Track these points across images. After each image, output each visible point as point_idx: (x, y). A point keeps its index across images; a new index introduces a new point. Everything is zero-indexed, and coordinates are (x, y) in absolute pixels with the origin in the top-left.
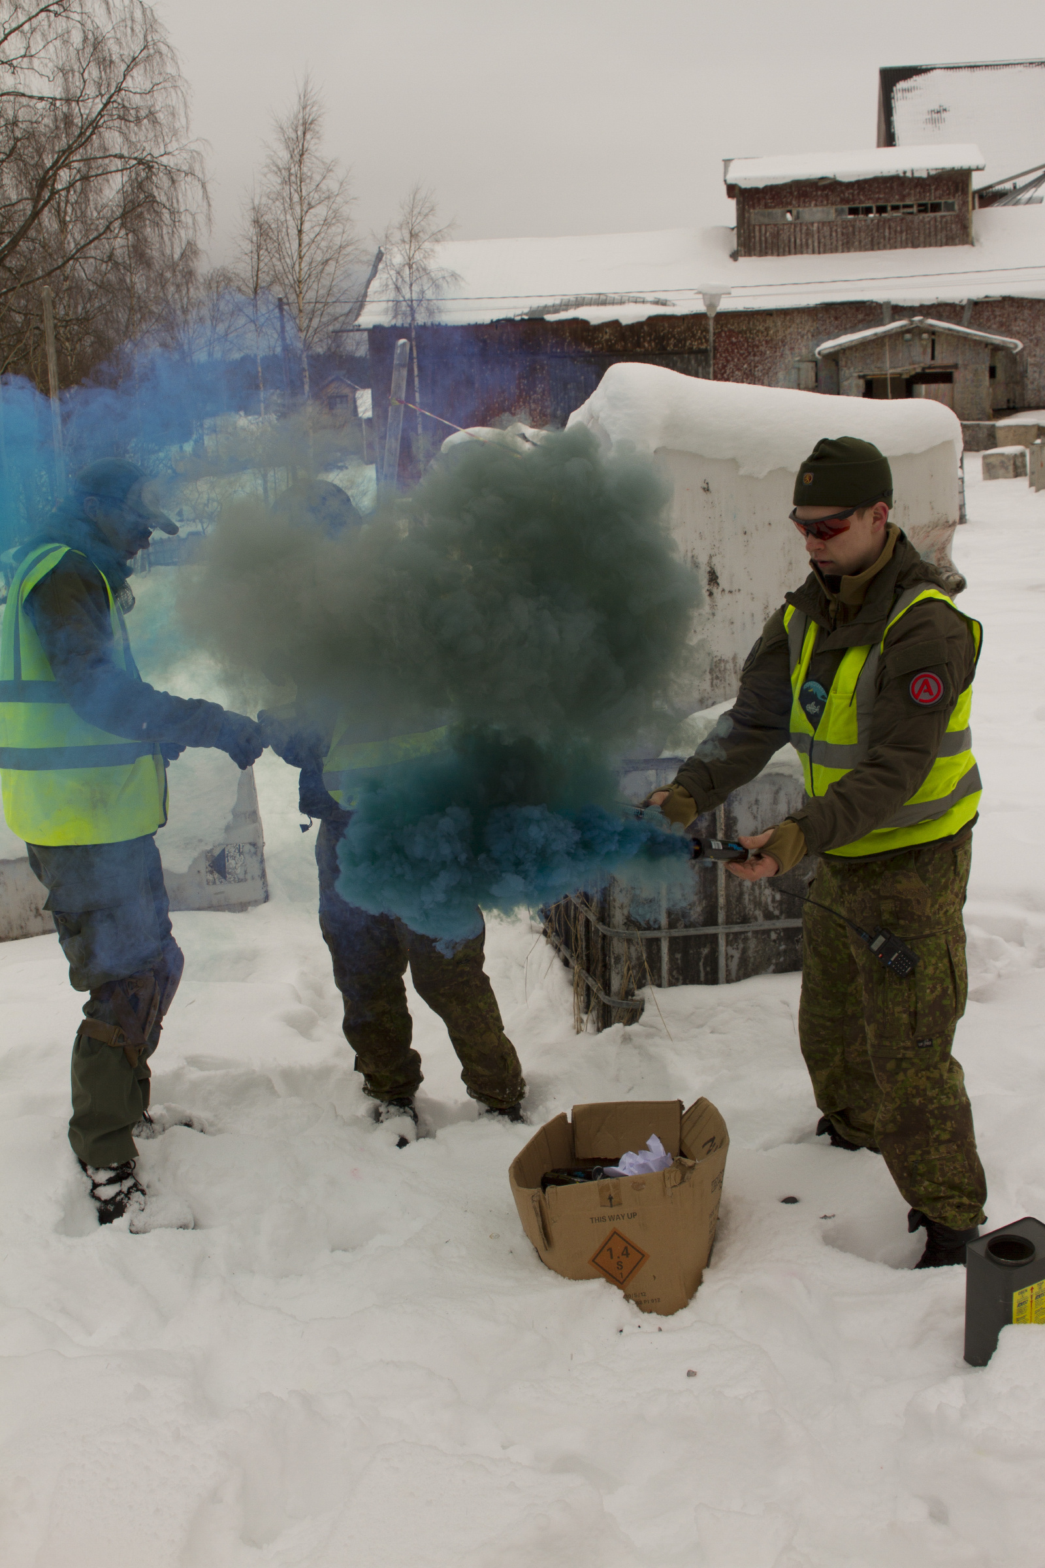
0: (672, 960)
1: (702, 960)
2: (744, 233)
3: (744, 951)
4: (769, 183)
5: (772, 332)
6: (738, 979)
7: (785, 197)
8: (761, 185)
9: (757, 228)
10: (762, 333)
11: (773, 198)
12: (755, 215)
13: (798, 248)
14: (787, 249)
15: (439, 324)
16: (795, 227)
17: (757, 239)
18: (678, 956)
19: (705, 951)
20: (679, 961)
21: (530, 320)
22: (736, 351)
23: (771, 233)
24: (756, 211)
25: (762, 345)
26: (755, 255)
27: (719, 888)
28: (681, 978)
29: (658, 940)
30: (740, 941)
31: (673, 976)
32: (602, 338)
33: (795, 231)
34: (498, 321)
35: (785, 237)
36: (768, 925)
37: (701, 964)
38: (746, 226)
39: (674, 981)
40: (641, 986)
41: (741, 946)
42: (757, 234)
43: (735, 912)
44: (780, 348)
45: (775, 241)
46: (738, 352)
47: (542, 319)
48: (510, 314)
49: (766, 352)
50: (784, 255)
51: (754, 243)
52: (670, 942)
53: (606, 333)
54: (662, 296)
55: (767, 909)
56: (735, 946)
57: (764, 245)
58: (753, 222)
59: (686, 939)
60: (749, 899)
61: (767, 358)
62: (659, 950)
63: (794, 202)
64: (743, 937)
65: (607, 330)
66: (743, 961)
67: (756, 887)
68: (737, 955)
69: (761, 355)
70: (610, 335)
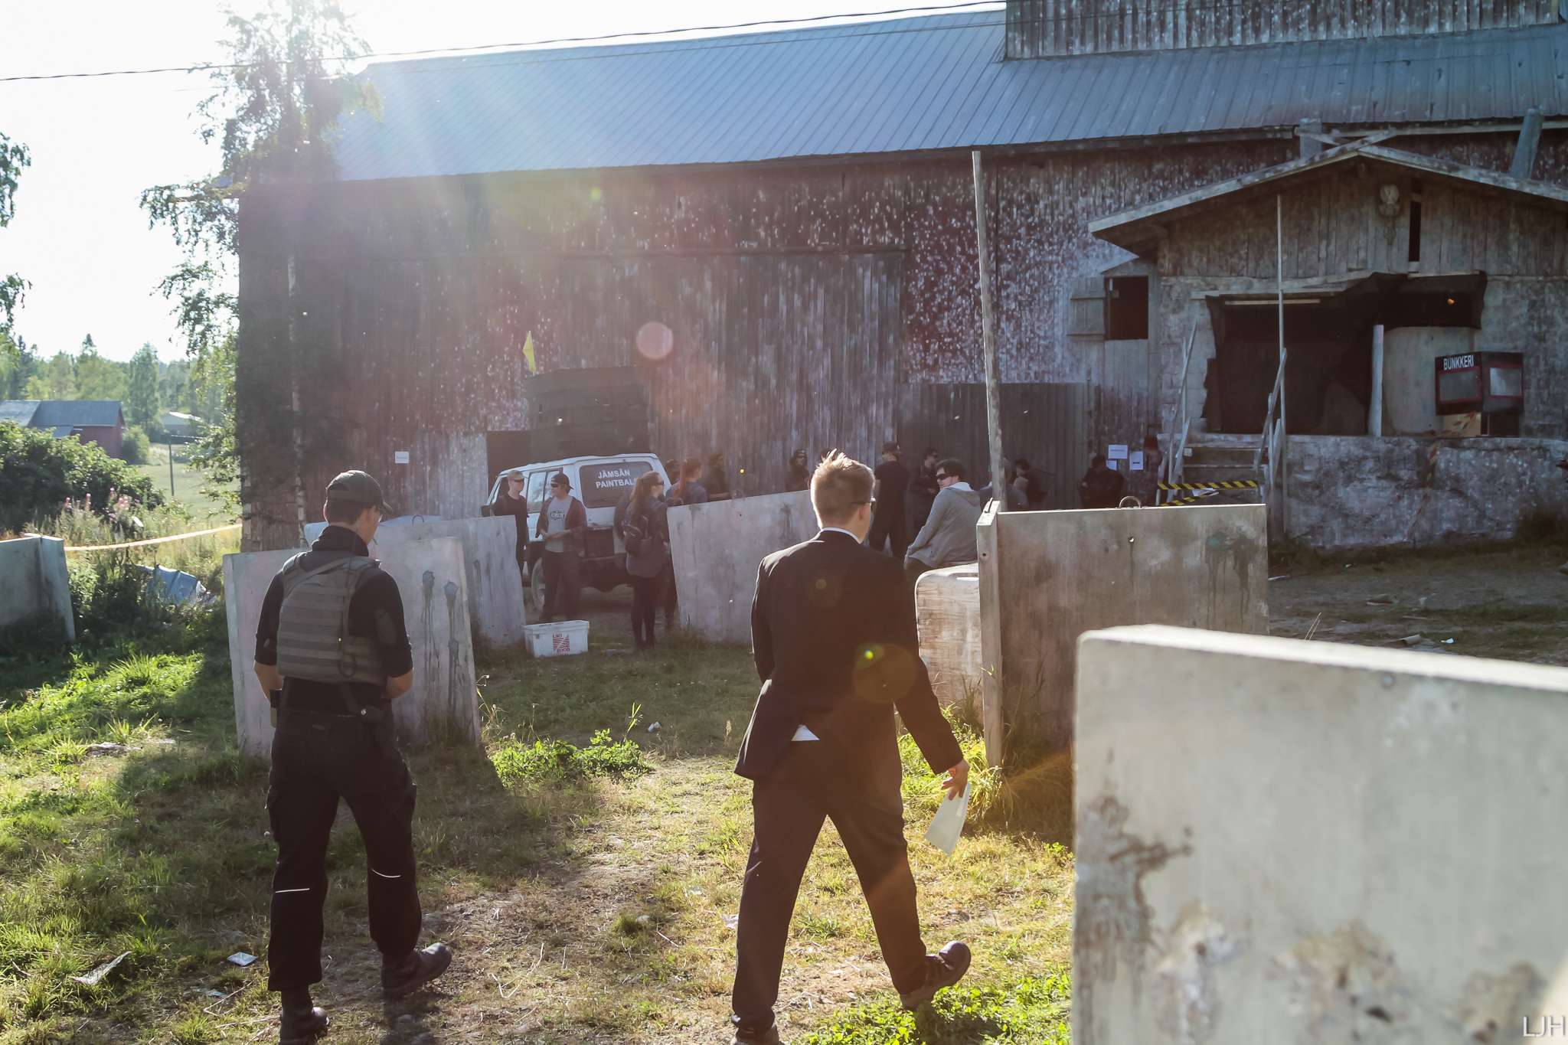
2: (1022, 2)
5: (1042, 205)
10: (1020, 207)
22: (959, 249)
25: (1019, 238)
26: (1045, 52)
32: (670, 217)
42: (1050, 3)
45: (1090, 14)
46: (963, 252)
49: (1027, 251)
57: (1063, 26)
61: (1029, 268)
65: (682, 200)
69: (1015, 259)
70: (686, 212)
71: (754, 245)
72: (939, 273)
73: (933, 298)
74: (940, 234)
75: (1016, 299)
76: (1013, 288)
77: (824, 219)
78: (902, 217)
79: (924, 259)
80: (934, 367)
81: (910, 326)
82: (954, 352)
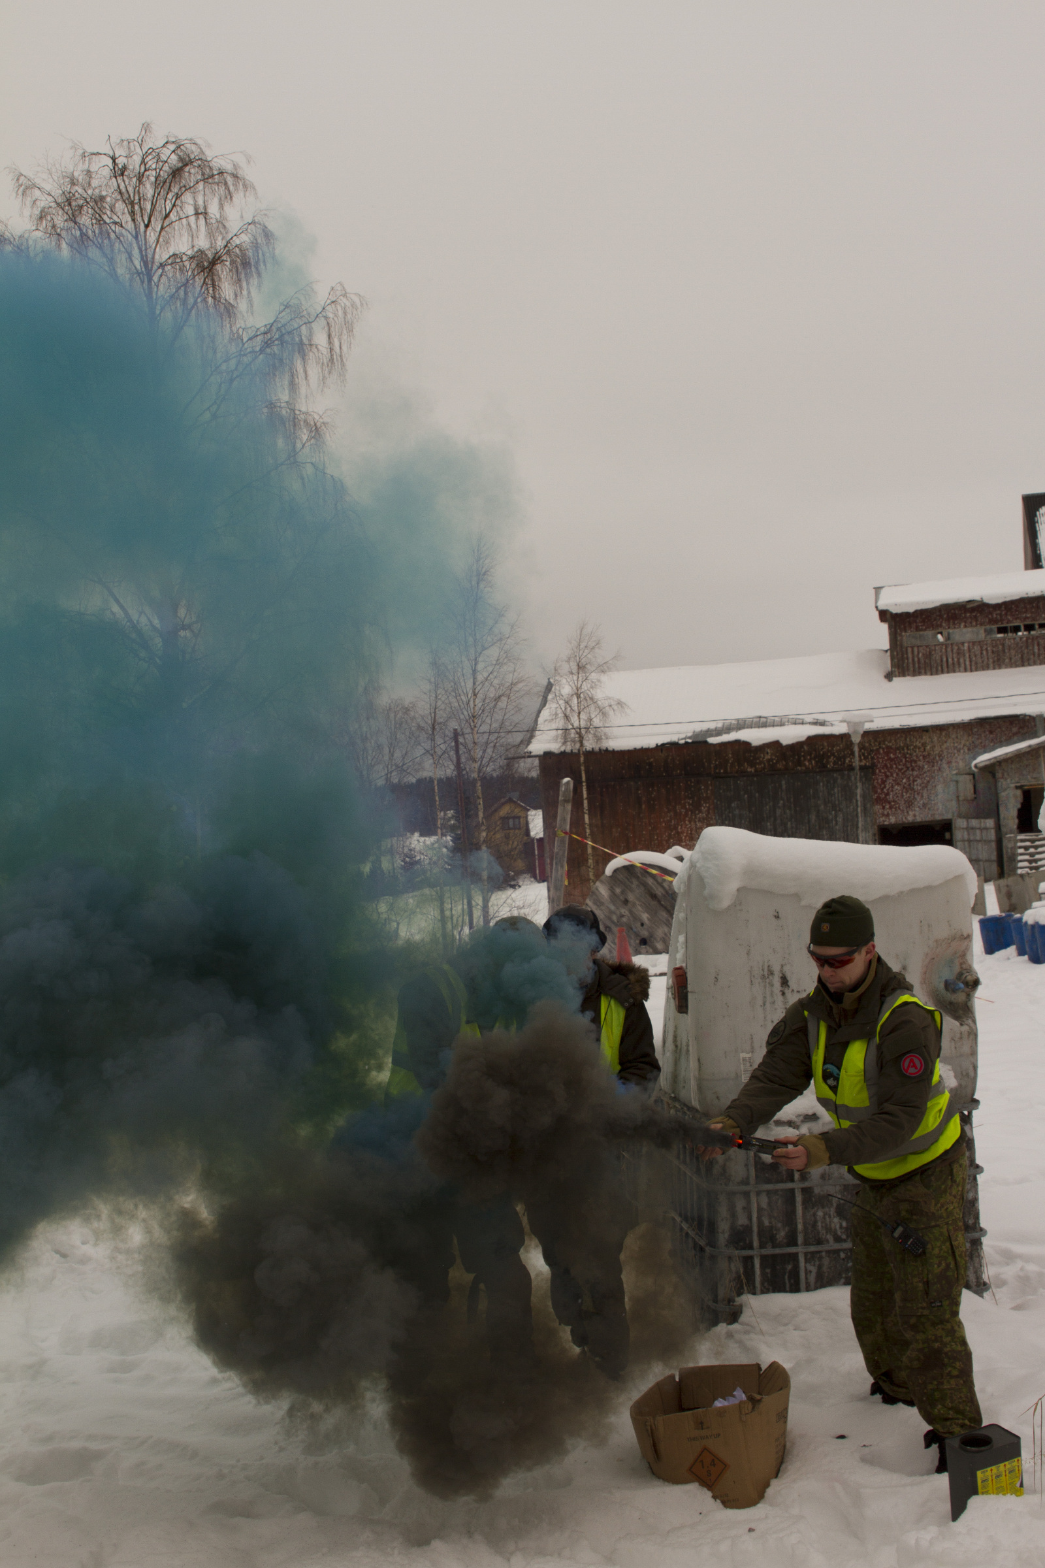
0: (763, 1274)
1: (787, 1274)
2: (897, 655)
3: (820, 1267)
4: (919, 608)
5: (928, 747)
6: (816, 1289)
7: (935, 620)
8: (911, 610)
9: (910, 650)
10: (919, 748)
11: (923, 621)
12: (907, 638)
13: (951, 667)
14: (940, 668)
15: (607, 749)
16: (946, 647)
17: (910, 660)
18: (768, 1271)
19: (789, 1267)
20: (769, 1275)
21: (693, 742)
22: (894, 766)
23: (923, 654)
24: (908, 634)
25: (920, 760)
26: (909, 675)
27: (798, 1217)
28: (771, 1288)
29: (751, 1258)
30: (816, 1260)
31: (765, 1287)
32: (764, 758)
33: (946, 651)
34: (663, 745)
35: (938, 658)
36: (837, 1246)
37: (786, 1277)
38: (898, 649)
39: (765, 1290)
40: (740, 1294)
41: (817, 1263)
42: (910, 655)
43: (811, 1236)
44: (937, 762)
45: (927, 661)
46: (897, 768)
47: (706, 742)
48: (674, 738)
49: (923, 766)
50: (937, 673)
51: (908, 663)
52: (761, 1259)
53: (767, 753)
54: (821, 717)
55: (836, 1234)
56: (812, 1263)
57: (917, 666)
58: (905, 645)
59: (774, 1256)
60: (822, 1226)
61: (925, 772)
62: (753, 1266)
63: (944, 625)
64: (818, 1256)
65: (769, 751)
66: (820, 1276)
67: (827, 1217)
68: (814, 1270)
69: (919, 769)
70: (771, 756)
71: (804, 768)
72: (887, 777)
73: (885, 787)
74: (886, 760)
75: (920, 785)
76: (919, 781)
77: (835, 756)
78: (869, 754)
79: (880, 771)
80: (888, 815)
81: (876, 799)
82: (896, 808)
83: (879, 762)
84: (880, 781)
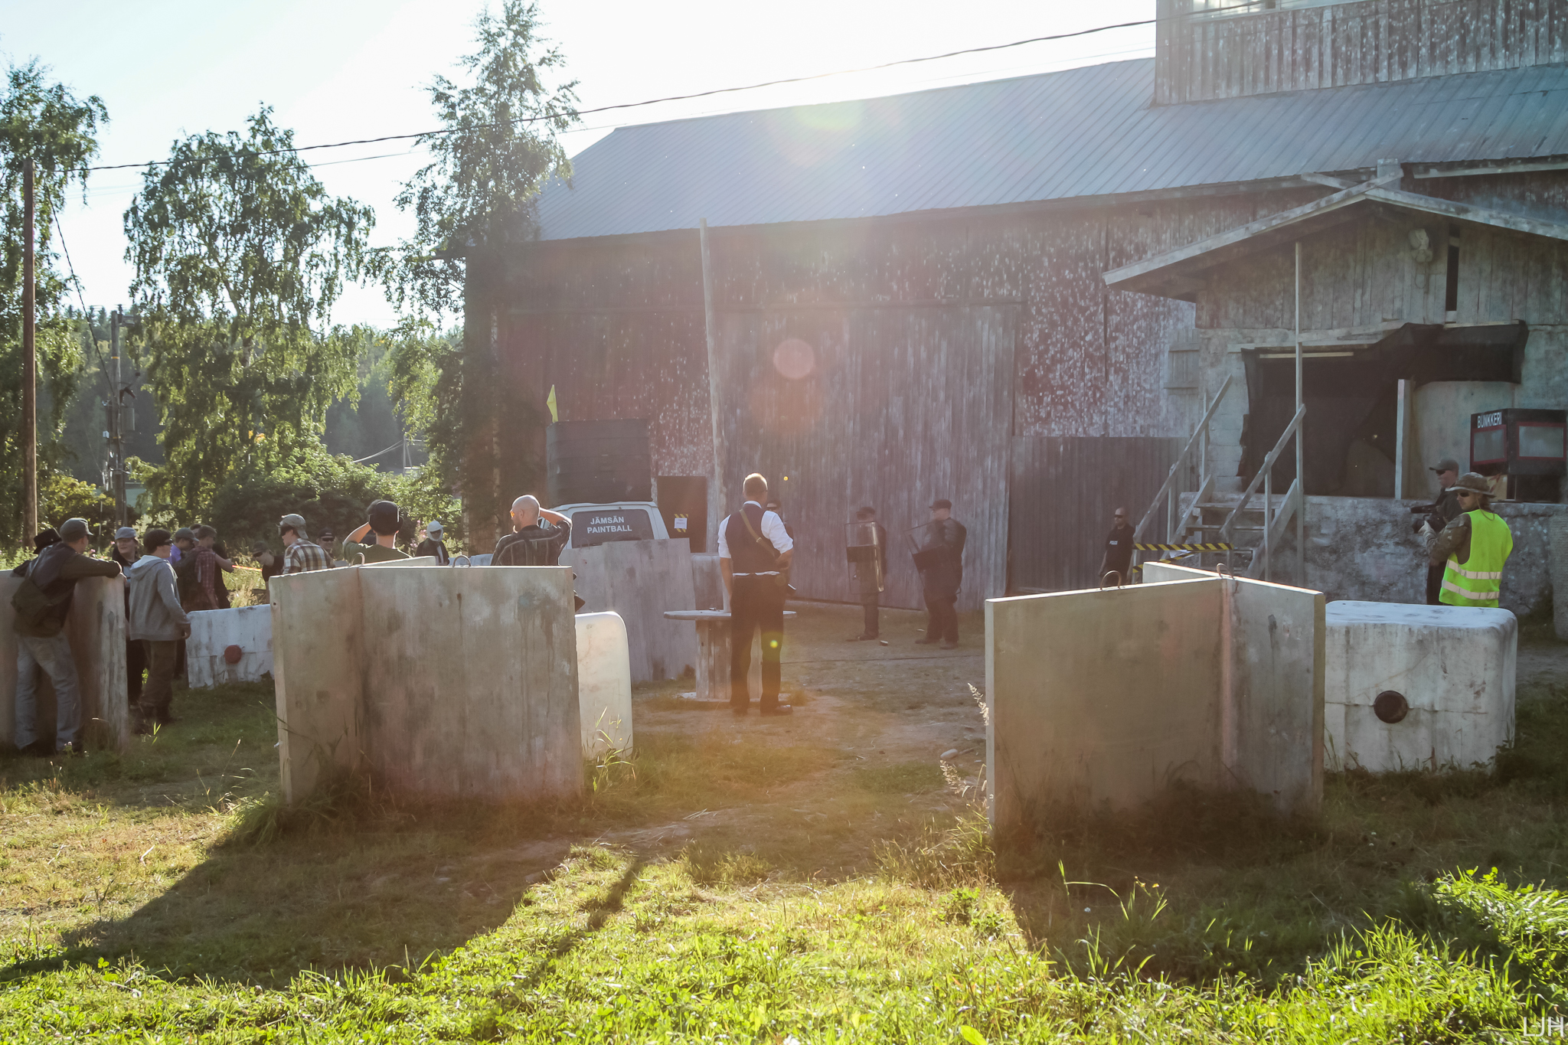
2: (1171, 44)
9: (1199, 32)
10: (1129, 257)
16: (1281, 21)
17: (1198, 57)
23: (1228, 41)
26: (1191, 97)
33: (1281, 32)
35: (1260, 49)
38: (1174, 29)
42: (1198, 45)
45: (1236, 57)
49: (1135, 302)
51: (1192, 65)
57: (1210, 71)
58: (1190, 18)
61: (1136, 320)
69: (1123, 310)
72: (1053, 325)
73: (1047, 351)
74: (1054, 286)
75: (1124, 351)
76: (1121, 340)
77: (950, 272)
78: (1020, 269)
80: (1046, 421)
82: (1065, 405)
83: (1038, 289)
84: (1035, 335)
